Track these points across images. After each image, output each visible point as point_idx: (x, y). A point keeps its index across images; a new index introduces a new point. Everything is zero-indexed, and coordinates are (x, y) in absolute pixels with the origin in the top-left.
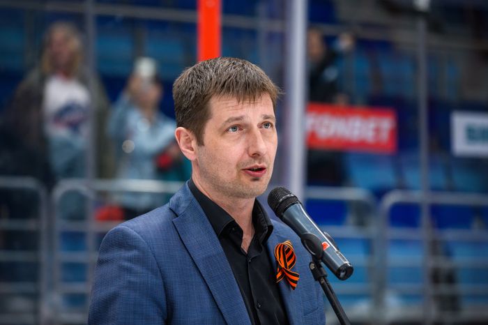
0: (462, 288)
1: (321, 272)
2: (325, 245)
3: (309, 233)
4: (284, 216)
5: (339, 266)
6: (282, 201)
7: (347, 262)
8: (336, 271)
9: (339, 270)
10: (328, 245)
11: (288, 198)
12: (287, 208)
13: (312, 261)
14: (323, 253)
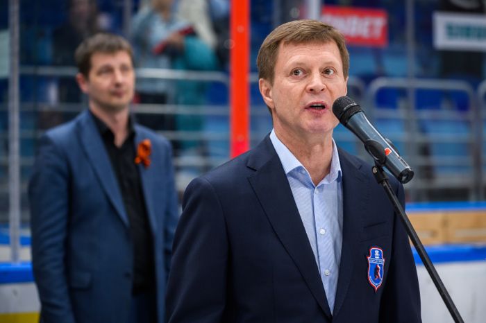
0: (436, 160)
1: (383, 175)
2: (388, 151)
3: (372, 139)
4: (349, 124)
5: (401, 171)
6: (347, 110)
7: (408, 167)
8: (398, 175)
9: (402, 175)
10: (390, 151)
11: (352, 107)
12: (351, 116)
13: (374, 165)
14: (386, 158)
